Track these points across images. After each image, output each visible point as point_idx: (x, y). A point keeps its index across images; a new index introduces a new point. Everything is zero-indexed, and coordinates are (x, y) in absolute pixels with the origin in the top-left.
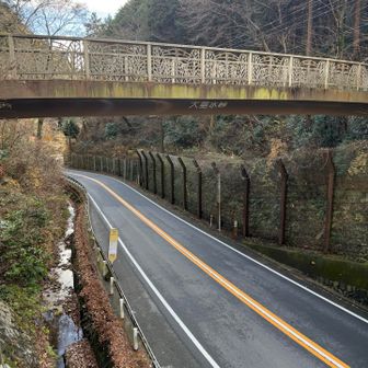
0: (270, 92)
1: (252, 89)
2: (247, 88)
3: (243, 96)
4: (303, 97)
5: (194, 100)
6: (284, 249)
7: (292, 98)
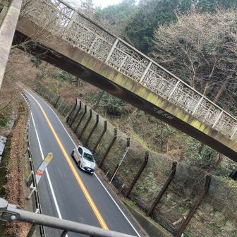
0: (201, 125)
1: (192, 118)
2: (190, 116)
3: (185, 119)
4: (216, 138)
5: (157, 107)
6: (149, 219)
7: (210, 135)
